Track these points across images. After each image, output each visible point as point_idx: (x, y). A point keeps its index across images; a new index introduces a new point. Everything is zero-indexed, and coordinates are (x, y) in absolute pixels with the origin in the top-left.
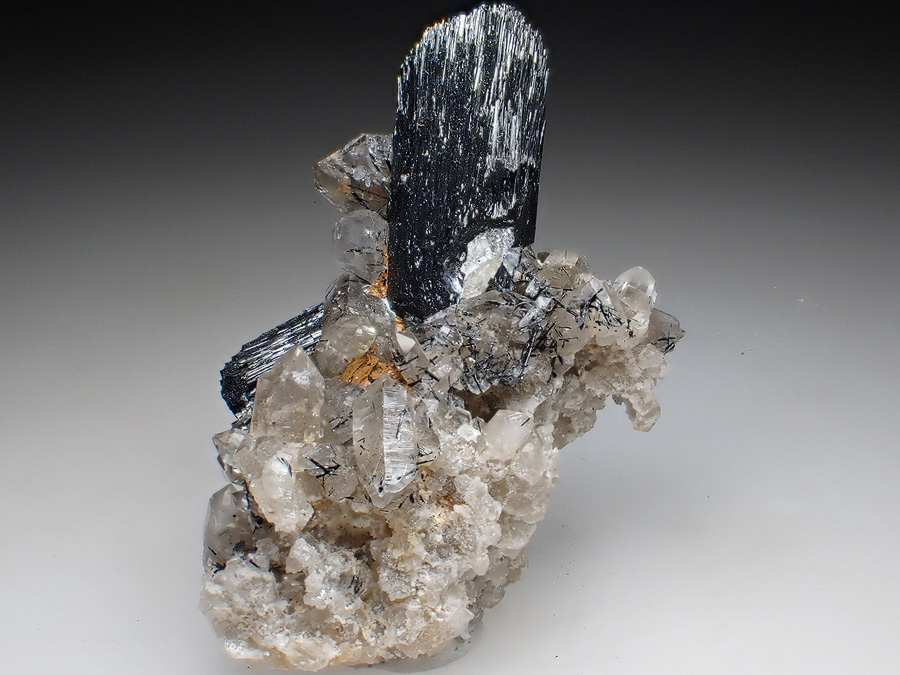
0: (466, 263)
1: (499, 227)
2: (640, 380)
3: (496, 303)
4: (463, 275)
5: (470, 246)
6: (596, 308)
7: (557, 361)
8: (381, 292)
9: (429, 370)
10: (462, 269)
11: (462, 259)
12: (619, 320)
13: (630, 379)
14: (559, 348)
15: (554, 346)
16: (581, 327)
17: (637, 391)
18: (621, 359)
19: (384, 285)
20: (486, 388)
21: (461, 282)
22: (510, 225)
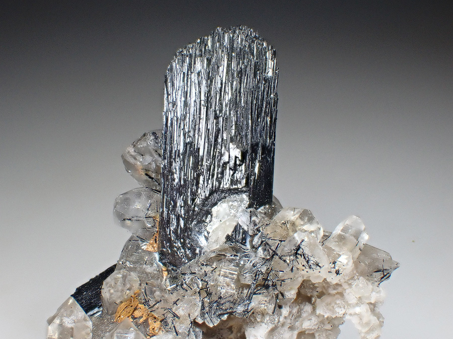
0: (212, 223)
1: (237, 193)
2: (357, 305)
3: (224, 255)
4: (208, 233)
5: (215, 210)
6: (301, 255)
7: (280, 296)
8: (154, 248)
9: (174, 310)
10: (208, 228)
11: (208, 220)
12: (318, 265)
13: (349, 305)
14: (278, 287)
15: (274, 285)
16: (292, 270)
17: (355, 314)
18: (340, 290)
19: (156, 242)
20: (217, 322)
21: (207, 238)
22: (245, 192)
